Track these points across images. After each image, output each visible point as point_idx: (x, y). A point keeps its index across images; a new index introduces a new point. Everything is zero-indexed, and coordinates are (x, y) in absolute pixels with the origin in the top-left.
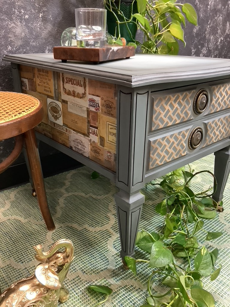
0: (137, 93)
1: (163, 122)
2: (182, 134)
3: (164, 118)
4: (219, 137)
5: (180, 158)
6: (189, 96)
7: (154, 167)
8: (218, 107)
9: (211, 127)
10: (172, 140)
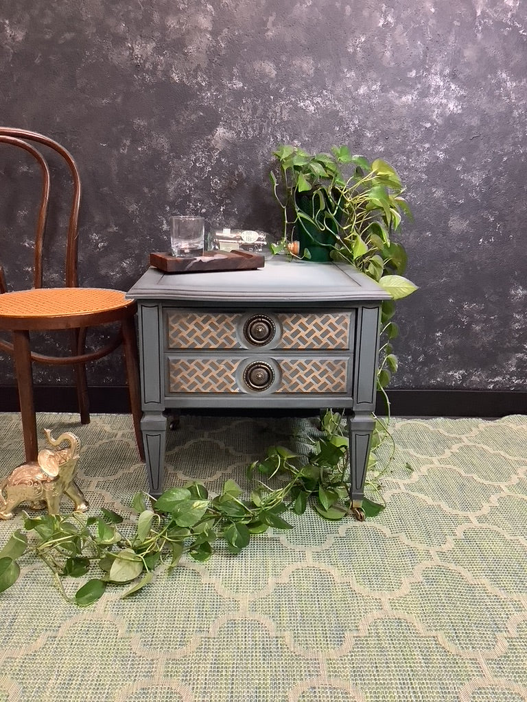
0: (142, 306)
1: (186, 341)
2: (224, 363)
3: (188, 338)
4: (316, 387)
5: (228, 393)
6: (229, 319)
7: (179, 391)
8: (300, 343)
9: (289, 368)
10: (207, 367)
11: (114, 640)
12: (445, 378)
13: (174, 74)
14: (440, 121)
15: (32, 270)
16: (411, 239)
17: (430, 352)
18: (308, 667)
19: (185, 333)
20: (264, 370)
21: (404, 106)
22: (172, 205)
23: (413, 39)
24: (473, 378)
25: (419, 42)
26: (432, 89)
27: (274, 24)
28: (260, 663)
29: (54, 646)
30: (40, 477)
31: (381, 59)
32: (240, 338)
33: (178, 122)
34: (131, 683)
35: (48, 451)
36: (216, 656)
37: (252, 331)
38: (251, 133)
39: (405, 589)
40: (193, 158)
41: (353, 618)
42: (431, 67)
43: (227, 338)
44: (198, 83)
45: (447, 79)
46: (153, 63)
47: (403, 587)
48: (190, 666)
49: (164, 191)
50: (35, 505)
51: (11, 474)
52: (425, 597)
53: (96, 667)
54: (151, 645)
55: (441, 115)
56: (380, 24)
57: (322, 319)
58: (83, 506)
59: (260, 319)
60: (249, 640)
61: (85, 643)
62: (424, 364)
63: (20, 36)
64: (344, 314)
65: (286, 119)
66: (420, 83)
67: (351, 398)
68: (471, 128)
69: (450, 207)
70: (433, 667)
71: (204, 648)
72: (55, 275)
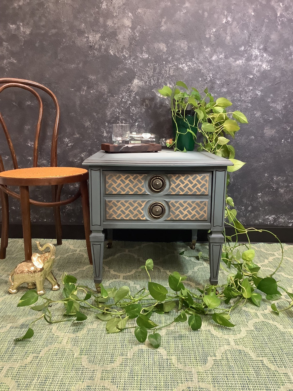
0: (91, 170)
1: (116, 190)
2: (137, 203)
3: (116, 188)
4: (189, 217)
5: (139, 220)
6: (140, 177)
7: (111, 218)
8: (180, 191)
9: (174, 206)
10: (127, 205)
11: (72, 359)
12: (264, 220)
13: (111, 51)
14: (258, 74)
15: (32, 158)
16: (243, 140)
17: (255, 205)
18: (186, 376)
19: (115, 185)
20: (159, 207)
21: (238, 66)
22: (109, 122)
23: (242, 30)
24: (280, 220)
25: (246, 31)
26: (253, 57)
27: (165, 23)
28: (157, 373)
29: (37, 362)
30: (32, 269)
31: (224, 40)
32: (146, 188)
33: (112, 77)
34: (81, 383)
35: (37, 254)
36: (131, 369)
37: (153, 184)
38: (153, 82)
39: (243, 334)
40: (121, 96)
41: (212, 349)
42: (252, 45)
43: (139, 188)
44: (124, 56)
45: (262, 51)
46: (99, 45)
47: (242, 333)
48: (116, 374)
49: (105, 115)
50: (29, 286)
51: (16, 267)
52: (255, 338)
53: (61, 374)
54: (93, 362)
55: (259, 71)
56: (224, 22)
57: (193, 177)
58: (56, 287)
59: (157, 177)
60: (151, 361)
61: (55, 360)
62: (251, 212)
63: (28, 32)
64: (205, 175)
65: (172, 74)
66: (246, 53)
67: (210, 224)
68: (275, 78)
69: (264, 122)
70: (261, 377)
71: (124, 364)
72: (44, 162)
